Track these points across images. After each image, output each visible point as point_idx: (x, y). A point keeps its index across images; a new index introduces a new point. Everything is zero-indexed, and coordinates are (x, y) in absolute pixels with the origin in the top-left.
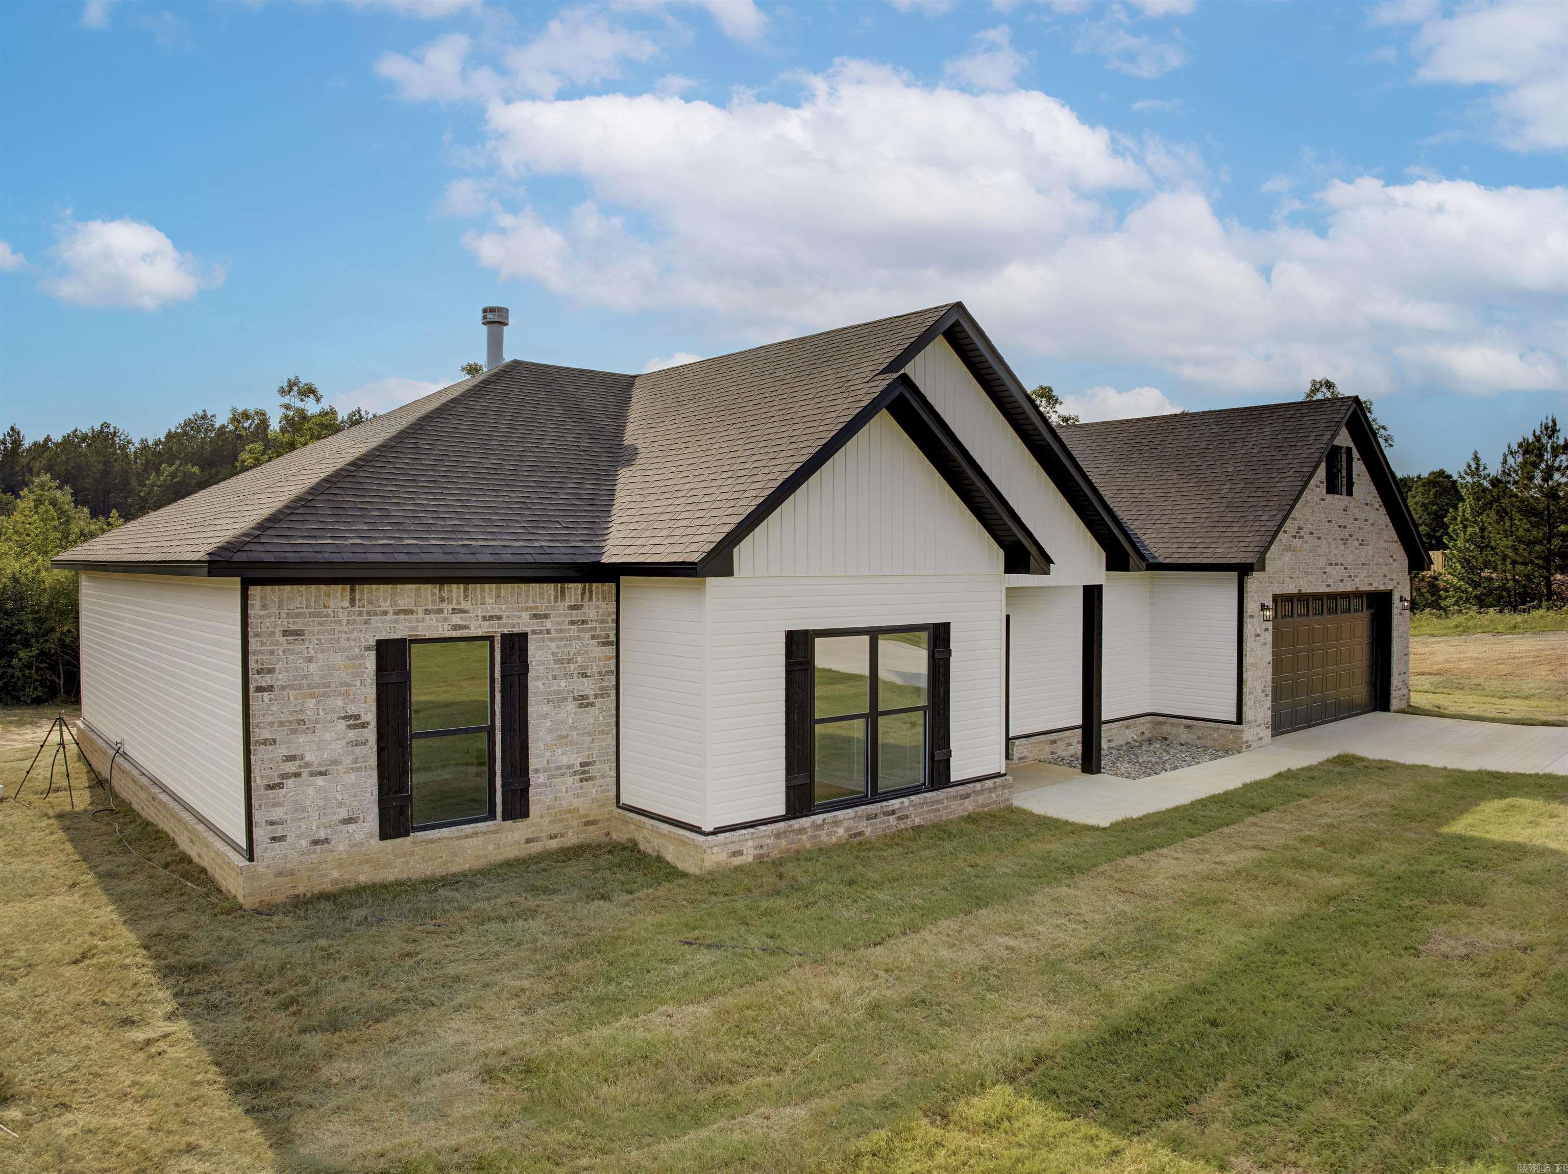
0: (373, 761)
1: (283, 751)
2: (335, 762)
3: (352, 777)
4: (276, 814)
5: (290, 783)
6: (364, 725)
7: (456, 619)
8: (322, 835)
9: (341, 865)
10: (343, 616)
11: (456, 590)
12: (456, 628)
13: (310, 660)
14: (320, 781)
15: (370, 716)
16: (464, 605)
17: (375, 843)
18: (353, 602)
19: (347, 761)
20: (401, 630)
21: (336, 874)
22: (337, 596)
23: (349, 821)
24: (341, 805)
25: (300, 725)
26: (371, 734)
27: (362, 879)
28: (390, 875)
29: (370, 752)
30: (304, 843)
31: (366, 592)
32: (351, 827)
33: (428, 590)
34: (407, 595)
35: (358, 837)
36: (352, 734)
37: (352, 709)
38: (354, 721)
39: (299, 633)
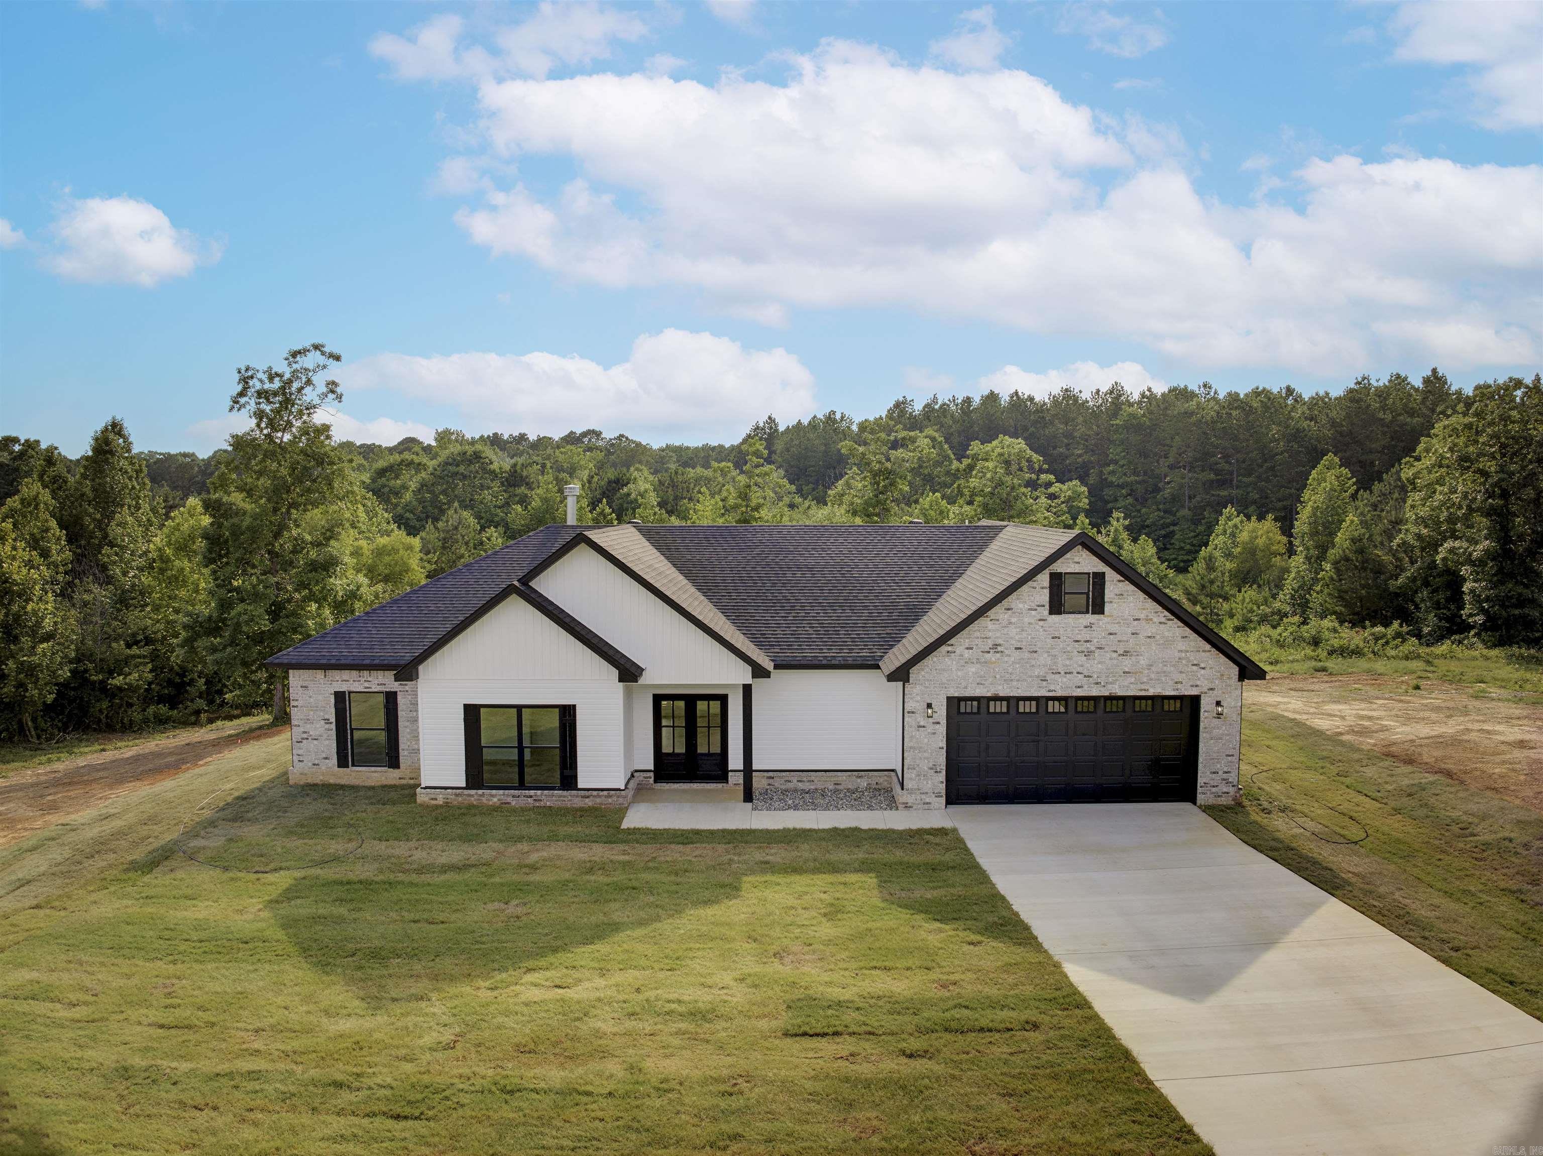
0: (335, 737)
1: (302, 729)
2: (321, 736)
3: (327, 742)
4: (300, 752)
5: (305, 741)
6: (331, 723)
7: (366, 684)
8: (316, 762)
9: (323, 774)
10: (322, 681)
11: (366, 673)
12: (366, 688)
13: (310, 697)
14: (315, 742)
15: (333, 719)
16: (369, 679)
17: (336, 768)
18: (325, 676)
19: (325, 736)
20: (343, 687)
21: (321, 778)
22: (320, 674)
23: (326, 758)
24: (323, 752)
25: (308, 720)
26: (333, 726)
27: (332, 781)
28: (343, 782)
29: (334, 733)
30: (310, 764)
31: (330, 673)
32: (327, 761)
33: (355, 673)
34: (346, 674)
35: (330, 765)
36: (327, 726)
37: (326, 717)
38: (327, 721)
39: (306, 687)
